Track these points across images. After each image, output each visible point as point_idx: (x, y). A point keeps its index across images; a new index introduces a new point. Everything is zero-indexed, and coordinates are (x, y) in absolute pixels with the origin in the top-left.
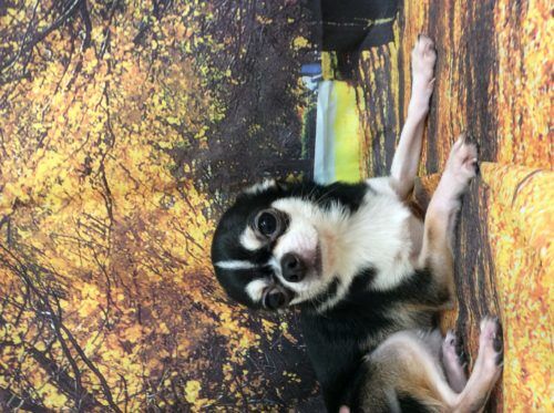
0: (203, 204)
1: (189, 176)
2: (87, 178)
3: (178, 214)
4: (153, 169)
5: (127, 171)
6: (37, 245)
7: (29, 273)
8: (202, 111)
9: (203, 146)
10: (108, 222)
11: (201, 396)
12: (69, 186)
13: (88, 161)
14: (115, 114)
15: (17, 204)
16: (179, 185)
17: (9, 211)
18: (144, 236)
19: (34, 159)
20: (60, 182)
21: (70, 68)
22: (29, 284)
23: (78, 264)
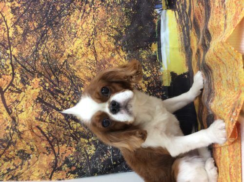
0: (124, 55)
1: (120, 45)
2: (89, 47)
3: (117, 58)
4: (108, 43)
5: (101, 44)
6: (75, 69)
7: (72, 78)
8: (123, 23)
9: (124, 34)
10: (96, 61)
12: (84, 49)
13: (89, 41)
14: (97, 26)
15: (69, 56)
16: (117, 49)
17: (67, 58)
18: (106, 66)
19: (73, 41)
20: (81, 48)
21: (82, 11)
22: (72, 83)
23: (87, 75)
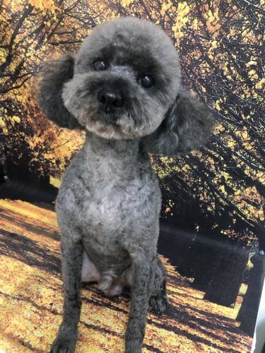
11: (15, 122)
